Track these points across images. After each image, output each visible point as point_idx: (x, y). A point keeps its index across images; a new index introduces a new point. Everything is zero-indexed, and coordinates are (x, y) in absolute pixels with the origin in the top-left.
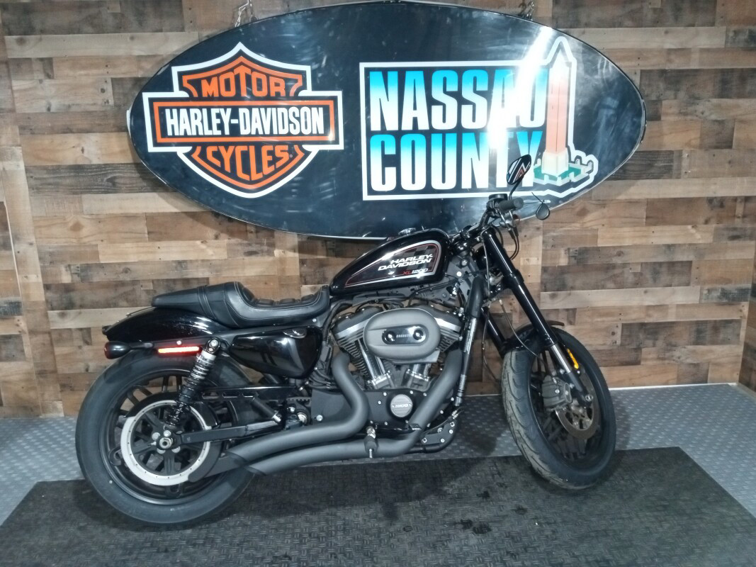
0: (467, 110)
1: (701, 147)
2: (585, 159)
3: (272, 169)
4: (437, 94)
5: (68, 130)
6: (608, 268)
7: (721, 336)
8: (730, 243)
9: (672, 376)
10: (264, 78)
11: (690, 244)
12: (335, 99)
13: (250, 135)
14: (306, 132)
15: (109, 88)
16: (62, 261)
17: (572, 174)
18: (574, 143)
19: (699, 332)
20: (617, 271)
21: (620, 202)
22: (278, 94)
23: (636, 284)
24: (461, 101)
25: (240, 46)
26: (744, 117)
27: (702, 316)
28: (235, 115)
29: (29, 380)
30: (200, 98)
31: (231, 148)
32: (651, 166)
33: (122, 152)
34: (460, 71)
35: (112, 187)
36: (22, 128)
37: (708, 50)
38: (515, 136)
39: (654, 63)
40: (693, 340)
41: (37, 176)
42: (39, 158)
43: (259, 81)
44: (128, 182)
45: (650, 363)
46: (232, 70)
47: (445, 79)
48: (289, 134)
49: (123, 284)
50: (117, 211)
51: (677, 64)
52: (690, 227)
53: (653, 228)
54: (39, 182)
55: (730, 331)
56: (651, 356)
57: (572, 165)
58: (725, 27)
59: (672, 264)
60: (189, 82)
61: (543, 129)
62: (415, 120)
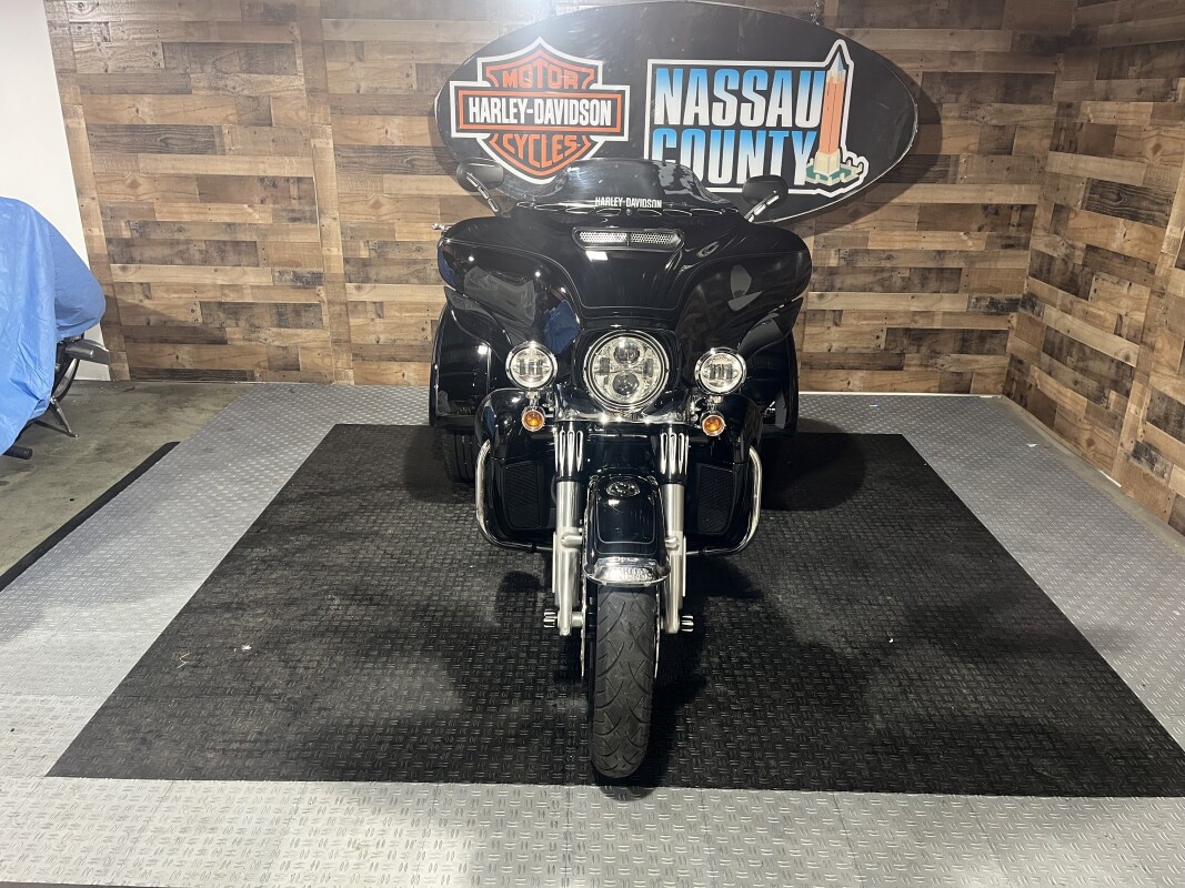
0: (746, 107)
1: (979, 152)
2: (856, 160)
3: (561, 156)
4: (719, 92)
5: (375, 112)
6: (877, 271)
7: (987, 346)
8: (1002, 252)
9: (934, 383)
10: (559, 71)
11: (961, 251)
12: (623, 92)
13: (543, 125)
14: (594, 123)
15: (413, 73)
16: (362, 237)
17: (843, 174)
18: (847, 143)
19: (964, 340)
20: (886, 275)
21: (894, 205)
22: (571, 86)
23: (903, 289)
24: (741, 100)
25: (540, 40)
26: (1025, 124)
27: (968, 324)
28: (530, 105)
29: (322, 348)
30: (501, 88)
31: (525, 136)
32: (927, 170)
33: (421, 135)
34: (742, 70)
35: (411, 169)
36: (333, 108)
37: (993, 54)
38: (790, 134)
39: (936, 66)
40: (957, 349)
41: (344, 154)
42: (347, 137)
43: (555, 74)
44: (425, 164)
45: (913, 369)
46: (529, 63)
47: (727, 77)
48: (579, 125)
49: (415, 262)
50: (416, 192)
51: (961, 67)
52: (962, 234)
53: (924, 233)
54: (345, 160)
55: (996, 341)
56: (913, 363)
57: (843, 166)
58: (1011, 32)
59: (943, 269)
60: (491, 72)
61: (818, 129)
62: (696, 115)
